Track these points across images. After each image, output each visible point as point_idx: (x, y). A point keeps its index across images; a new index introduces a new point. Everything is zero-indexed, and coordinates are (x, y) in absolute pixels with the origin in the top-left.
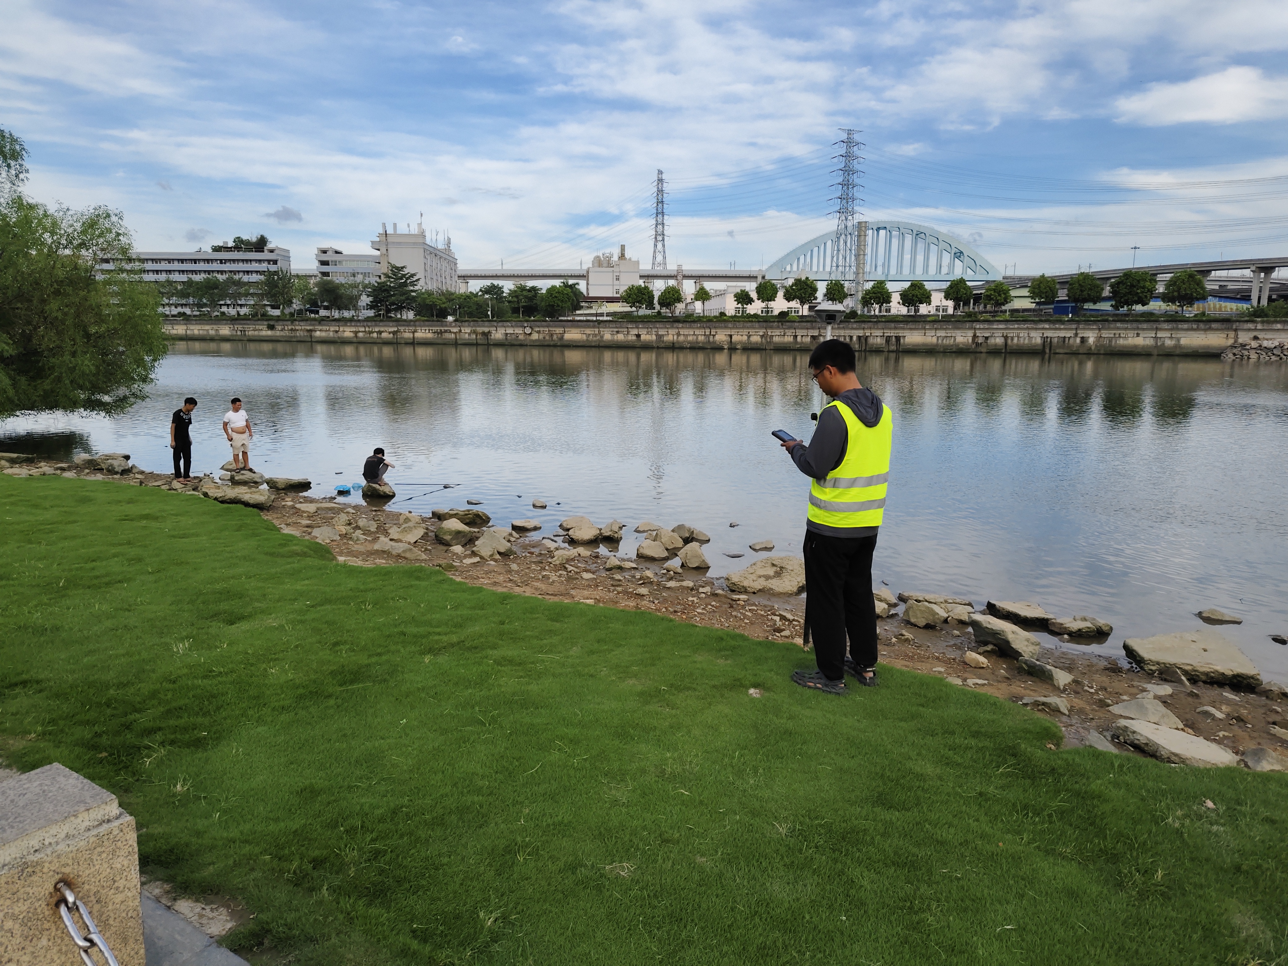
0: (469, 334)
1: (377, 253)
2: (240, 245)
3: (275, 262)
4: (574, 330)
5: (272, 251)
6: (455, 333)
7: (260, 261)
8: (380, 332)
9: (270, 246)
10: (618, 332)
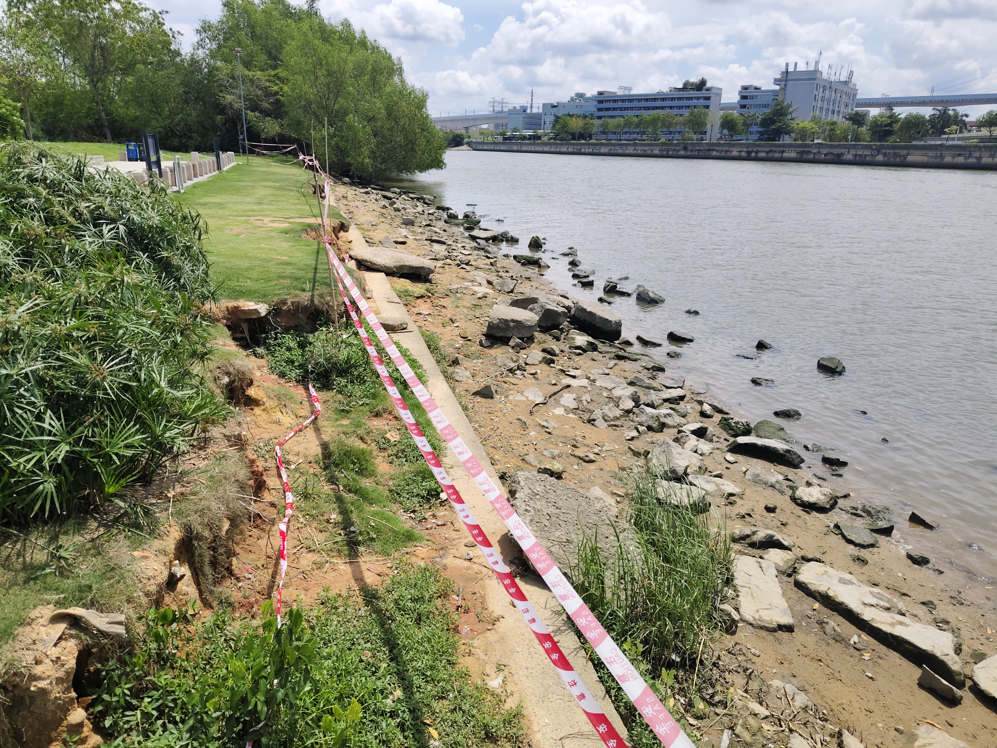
0: (825, 155)
1: (778, 88)
2: (687, 86)
3: (708, 98)
4: (917, 152)
5: (708, 90)
6: (814, 154)
7: (698, 98)
8: (757, 152)
9: (708, 85)
10: (959, 155)
